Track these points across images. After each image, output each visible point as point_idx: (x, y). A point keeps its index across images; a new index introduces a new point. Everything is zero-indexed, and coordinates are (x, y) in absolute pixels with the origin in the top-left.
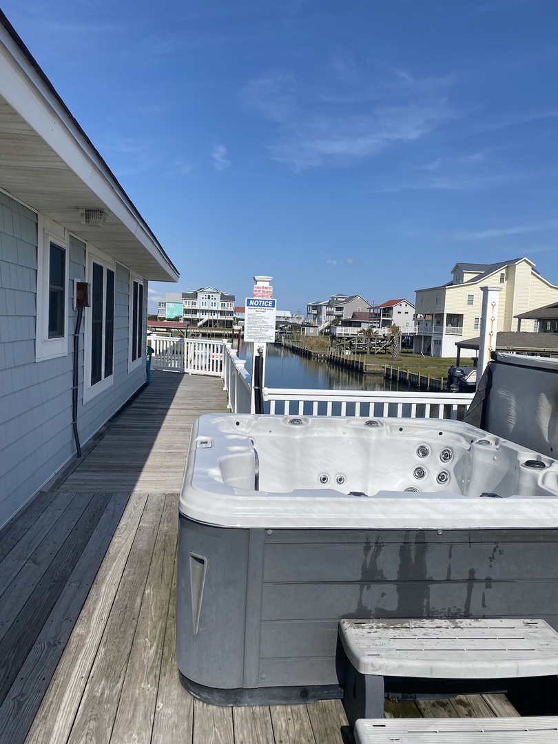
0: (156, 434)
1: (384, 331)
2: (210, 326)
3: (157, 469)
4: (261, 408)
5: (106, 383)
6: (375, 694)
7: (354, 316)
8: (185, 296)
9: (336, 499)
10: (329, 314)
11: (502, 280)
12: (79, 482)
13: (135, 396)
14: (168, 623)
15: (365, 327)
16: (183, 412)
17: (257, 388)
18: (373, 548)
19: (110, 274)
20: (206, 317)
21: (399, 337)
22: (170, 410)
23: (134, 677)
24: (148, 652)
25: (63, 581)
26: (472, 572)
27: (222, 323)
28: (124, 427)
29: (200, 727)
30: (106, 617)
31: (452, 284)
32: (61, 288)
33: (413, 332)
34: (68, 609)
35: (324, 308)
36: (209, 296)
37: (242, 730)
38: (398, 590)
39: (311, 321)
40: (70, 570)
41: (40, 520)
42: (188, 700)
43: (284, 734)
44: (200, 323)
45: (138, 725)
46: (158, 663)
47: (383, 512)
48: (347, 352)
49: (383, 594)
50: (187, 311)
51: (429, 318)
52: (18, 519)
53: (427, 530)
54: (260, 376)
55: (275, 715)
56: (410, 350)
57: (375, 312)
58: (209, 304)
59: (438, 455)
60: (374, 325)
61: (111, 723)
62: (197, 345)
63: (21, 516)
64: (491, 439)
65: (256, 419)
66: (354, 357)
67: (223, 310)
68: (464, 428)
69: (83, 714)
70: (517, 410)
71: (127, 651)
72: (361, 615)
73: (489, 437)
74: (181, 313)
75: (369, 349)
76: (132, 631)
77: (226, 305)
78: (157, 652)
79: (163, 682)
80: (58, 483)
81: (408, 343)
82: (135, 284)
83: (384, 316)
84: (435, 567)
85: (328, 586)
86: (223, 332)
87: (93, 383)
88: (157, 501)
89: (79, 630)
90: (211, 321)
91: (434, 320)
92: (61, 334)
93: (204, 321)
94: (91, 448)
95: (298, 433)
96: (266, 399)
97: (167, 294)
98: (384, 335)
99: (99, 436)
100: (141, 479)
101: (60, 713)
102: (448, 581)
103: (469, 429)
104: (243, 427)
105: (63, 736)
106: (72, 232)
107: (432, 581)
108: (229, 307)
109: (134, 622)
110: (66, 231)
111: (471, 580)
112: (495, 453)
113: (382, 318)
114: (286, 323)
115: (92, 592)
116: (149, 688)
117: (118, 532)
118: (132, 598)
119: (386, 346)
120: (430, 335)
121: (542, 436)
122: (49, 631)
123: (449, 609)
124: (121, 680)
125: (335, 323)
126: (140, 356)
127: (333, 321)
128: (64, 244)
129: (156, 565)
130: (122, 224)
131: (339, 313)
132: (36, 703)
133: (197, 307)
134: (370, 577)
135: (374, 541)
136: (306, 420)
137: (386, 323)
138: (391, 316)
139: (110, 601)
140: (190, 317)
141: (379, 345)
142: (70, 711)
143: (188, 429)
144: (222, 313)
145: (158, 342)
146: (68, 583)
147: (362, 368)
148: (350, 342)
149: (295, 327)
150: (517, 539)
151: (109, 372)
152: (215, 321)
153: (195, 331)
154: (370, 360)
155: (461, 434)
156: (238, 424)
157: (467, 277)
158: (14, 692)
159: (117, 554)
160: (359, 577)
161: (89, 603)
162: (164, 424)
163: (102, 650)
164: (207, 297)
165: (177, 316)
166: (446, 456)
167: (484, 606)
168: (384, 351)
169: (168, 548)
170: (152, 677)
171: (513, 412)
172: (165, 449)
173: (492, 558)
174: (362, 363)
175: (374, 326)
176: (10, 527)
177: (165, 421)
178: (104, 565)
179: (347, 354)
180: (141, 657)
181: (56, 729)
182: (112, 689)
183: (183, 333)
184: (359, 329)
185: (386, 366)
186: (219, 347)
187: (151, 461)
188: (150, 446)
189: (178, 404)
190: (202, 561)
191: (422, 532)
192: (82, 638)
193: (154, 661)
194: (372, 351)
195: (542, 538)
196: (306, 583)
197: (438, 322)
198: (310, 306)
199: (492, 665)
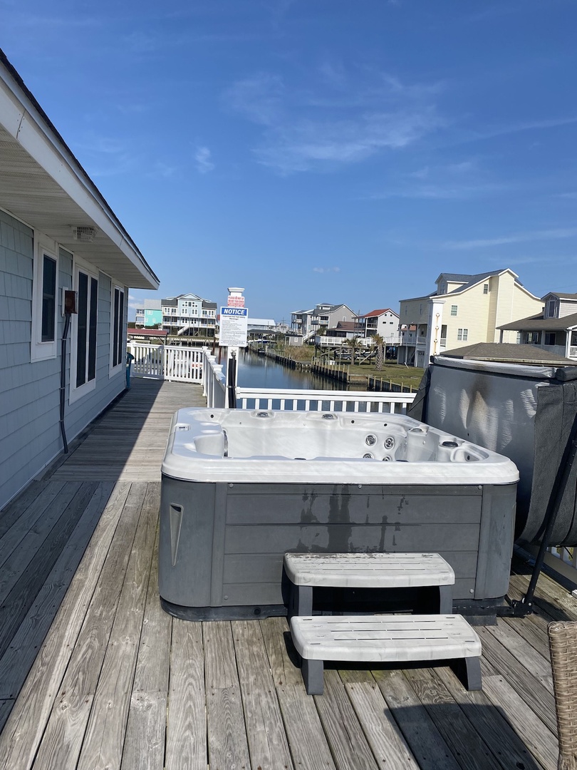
0: (137, 435)
1: (368, 341)
2: (191, 334)
3: (138, 463)
4: (234, 403)
5: (89, 386)
6: (306, 599)
7: (339, 325)
8: (165, 303)
9: (282, 461)
10: (314, 323)
11: (485, 291)
12: (70, 473)
13: (116, 401)
14: (152, 572)
15: (350, 336)
16: (163, 415)
17: (230, 387)
18: (309, 498)
19: (94, 282)
20: (187, 325)
21: (383, 348)
22: (150, 414)
23: (125, 605)
24: (136, 590)
25: (62, 544)
26: (385, 518)
27: (203, 331)
28: (106, 428)
29: (177, 633)
30: (100, 569)
31: (436, 295)
32: (52, 296)
33: (397, 342)
34: (68, 563)
35: (309, 317)
36: (190, 304)
37: (209, 634)
38: (329, 531)
39: (296, 330)
40: (67, 537)
41: (36, 502)
42: (168, 618)
43: (240, 636)
44: (180, 332)
45: (129, 632)
46: (144, 596)
47: (317, 471)
48: (331, 363)
49: (317, 535)
50: (166, 319)
51: (413, 328)
52: (16, 501)
53: (350, 485)
54: (233, 376)
55: (234, 626)
56: (394, 361)
57: (361, 321)
58: (189, 312)
59: (383, 442)
60: (359, 335)
61: (109, 631)
62: (177, 353)
63: (19, 498)
64: (424, 428)
65: (228, 412)
66: (338, 368)
67: (205, 317)
68: (405, 420)
69: (87, 627)
70: (447, 405)
71: (119, 590)
72: (301, 550)
73: (422, 426)
74: (160, 320)
75: (353, 359)
76: (123, 577)
77: (208, 313)
78: (142, 590)
79: (148, 608)
80: (48, 474)
81: (393, 354)
82: (117, 291)
83: (369, 326)
84: (356, 513)
85: (276, 527)
86: (204, 341)
87: (78, 385)
88: (140, 487)
89: (78, 576)
90: (191, 329)
91: (418, 330)
92: (52, 338)
93: (185, 329)
94: (76, 446)
95: (264, 424)
96: (238, 397)
97: (146, 300)
98: (368, 345)
99: (83, 436)
100: (125, 471)
101: (69, 626)
102: (367, 524)
103: (408, 421)
104: (217, 419)
105: (73, 638)
106: (61, 244)
107: (354, 524)
108: (211, 315)
109: (124, 572)
110: (57, 244)
111: (385, 524)
112: (425, 439)
113: (367, 328)
114: (271, 332)
115: (87, 552)
116: (138, 611)
117: (106, 510)
118: (121, 555)
119: (370, 357)
120: (414, 345)
121: (463, 424)
122: (54, 577)
123: (368, 547)
124: (115, 607)
125: (320, 332)
126: (120, 362)
127: (318, 331)
128: (55, 256)
129: (140, 533)
130: (109, 239)
131: (324, 322)
132: (50, 620)
133: (177, 315)
134: (307, 521)
135: (311, 492)
136: (271, 414)
137: (372, 333)
138: (376, 326)
139: (103, 558)
140: (170, 325)
141: (363, 355)
142: (77, 624)
143: (166, 430)
144: (203, 321)
145: (138, 349)
146: (66, 546)
147: (345, 379)
148: (334, 352)
149: (280, 336)
150: (419, 493)
151: (92, 376)
152: (196, 329)
153: (175, 339)
154: (353, 371)
155: (402, 425)
156: (212, 416)
157: (451, 287)
158: (32, 613)
159: (106, 526)
160: (299, 521)
161: (85, 560)
162: (145, 426)
163: (99, 589)
164: (188, 304)
165: (157, 323)
166: (389, 443)
167: (394, 544)
168: (368, 362)
169: (151, 522)
170: (139, 605)
171: (444, 406)
172: (145, 446)
173: (400, 508)
174: (346, 374)
175: (360, 337)
176: (10, 507)
177: (146, 424)
178: (96, 534)
179: (331, 364)
180: (130, 592)
181: (67, 634)
182: (108, 612)
183: (163, 341)
184: (343, 339)
185: (370, 376)
186: (199, 355)
187: (132, 457)
188: (132, 444)
189: (158, 408)
190: (179, 509)
191: (347, 486)
192: (82, 582)
193: (141, 595)
194: (356, 361)
195: (438, 492)
196: (259, 525)
197: (422, 333)
198: (294, 314)
199: (391, 578)
